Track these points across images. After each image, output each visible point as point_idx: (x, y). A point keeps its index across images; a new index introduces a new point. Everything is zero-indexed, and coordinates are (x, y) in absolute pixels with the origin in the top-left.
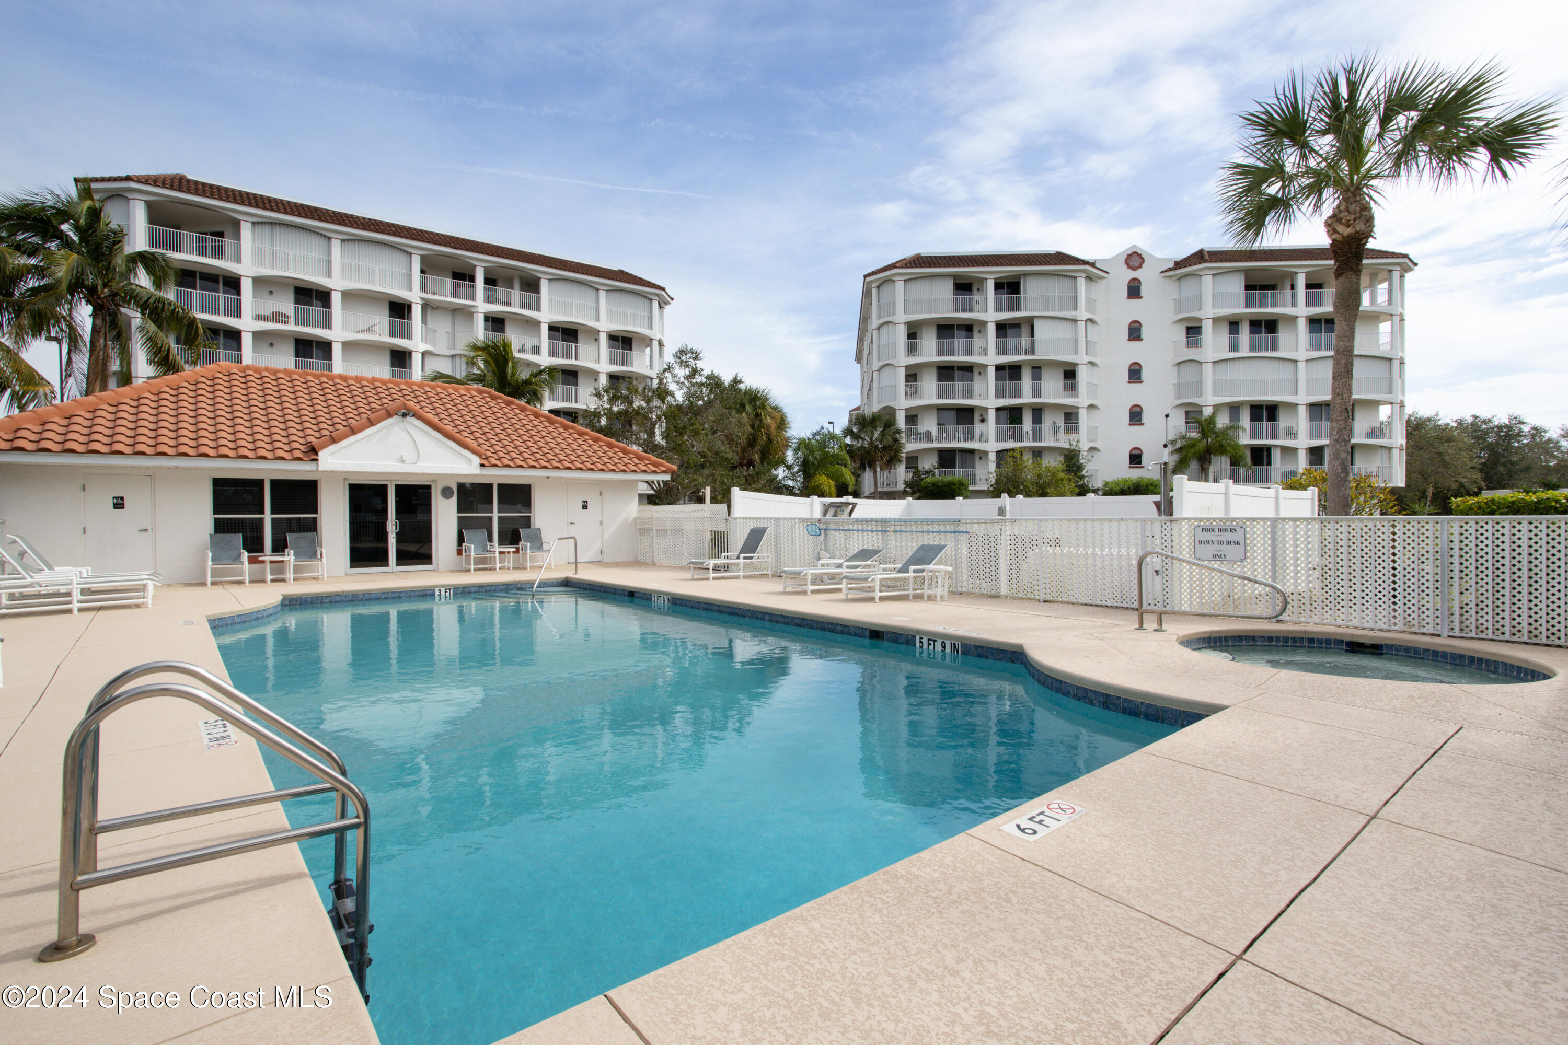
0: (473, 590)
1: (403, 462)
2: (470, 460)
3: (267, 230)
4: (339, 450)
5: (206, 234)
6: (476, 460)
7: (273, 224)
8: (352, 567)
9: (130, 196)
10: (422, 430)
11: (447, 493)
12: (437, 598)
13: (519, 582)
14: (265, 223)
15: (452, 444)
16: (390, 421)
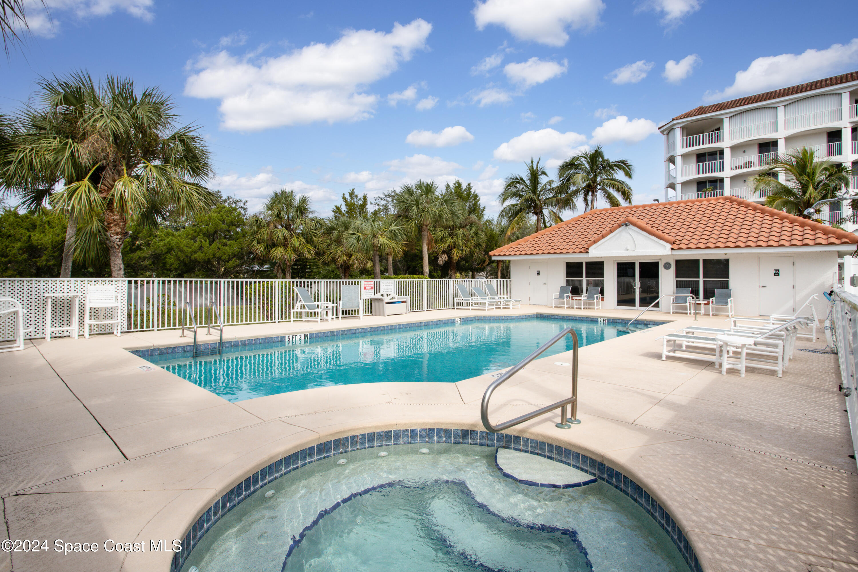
0: (618, 321)
1: (627, 250)
2: (665, 246)
3: (738, 118)
4: (598, 247)
5: (713, 131)
6: (669, 246)
7: (741, 113)
8: (618, 305)
9: (675, 127)
10: (637, 232)
11: (667, 266)
12: (599, 323)
13: (645, 320)
14: (737, 114)
15: (653, 238)
16: (620, 229)
